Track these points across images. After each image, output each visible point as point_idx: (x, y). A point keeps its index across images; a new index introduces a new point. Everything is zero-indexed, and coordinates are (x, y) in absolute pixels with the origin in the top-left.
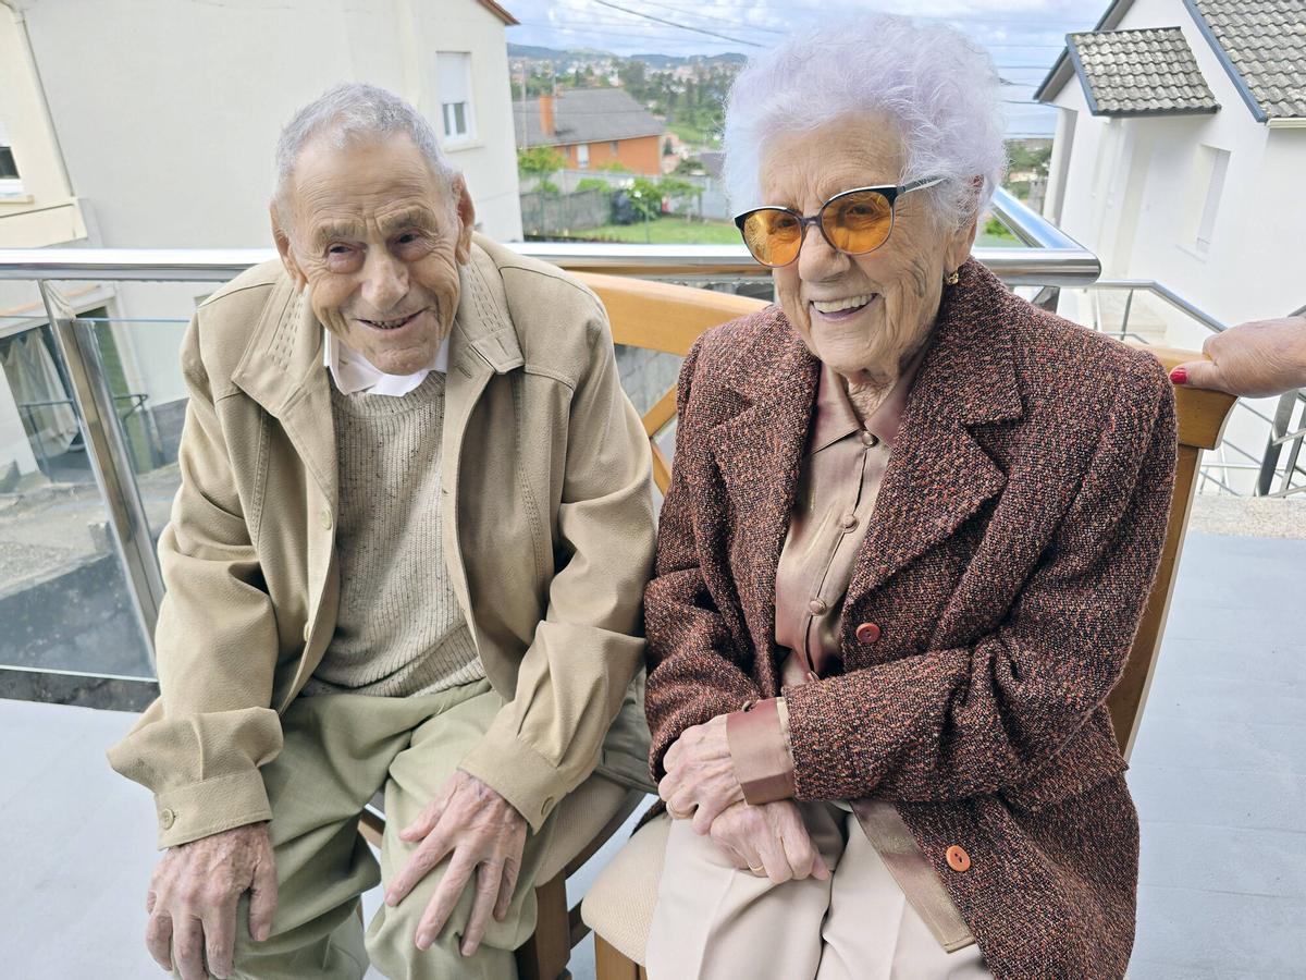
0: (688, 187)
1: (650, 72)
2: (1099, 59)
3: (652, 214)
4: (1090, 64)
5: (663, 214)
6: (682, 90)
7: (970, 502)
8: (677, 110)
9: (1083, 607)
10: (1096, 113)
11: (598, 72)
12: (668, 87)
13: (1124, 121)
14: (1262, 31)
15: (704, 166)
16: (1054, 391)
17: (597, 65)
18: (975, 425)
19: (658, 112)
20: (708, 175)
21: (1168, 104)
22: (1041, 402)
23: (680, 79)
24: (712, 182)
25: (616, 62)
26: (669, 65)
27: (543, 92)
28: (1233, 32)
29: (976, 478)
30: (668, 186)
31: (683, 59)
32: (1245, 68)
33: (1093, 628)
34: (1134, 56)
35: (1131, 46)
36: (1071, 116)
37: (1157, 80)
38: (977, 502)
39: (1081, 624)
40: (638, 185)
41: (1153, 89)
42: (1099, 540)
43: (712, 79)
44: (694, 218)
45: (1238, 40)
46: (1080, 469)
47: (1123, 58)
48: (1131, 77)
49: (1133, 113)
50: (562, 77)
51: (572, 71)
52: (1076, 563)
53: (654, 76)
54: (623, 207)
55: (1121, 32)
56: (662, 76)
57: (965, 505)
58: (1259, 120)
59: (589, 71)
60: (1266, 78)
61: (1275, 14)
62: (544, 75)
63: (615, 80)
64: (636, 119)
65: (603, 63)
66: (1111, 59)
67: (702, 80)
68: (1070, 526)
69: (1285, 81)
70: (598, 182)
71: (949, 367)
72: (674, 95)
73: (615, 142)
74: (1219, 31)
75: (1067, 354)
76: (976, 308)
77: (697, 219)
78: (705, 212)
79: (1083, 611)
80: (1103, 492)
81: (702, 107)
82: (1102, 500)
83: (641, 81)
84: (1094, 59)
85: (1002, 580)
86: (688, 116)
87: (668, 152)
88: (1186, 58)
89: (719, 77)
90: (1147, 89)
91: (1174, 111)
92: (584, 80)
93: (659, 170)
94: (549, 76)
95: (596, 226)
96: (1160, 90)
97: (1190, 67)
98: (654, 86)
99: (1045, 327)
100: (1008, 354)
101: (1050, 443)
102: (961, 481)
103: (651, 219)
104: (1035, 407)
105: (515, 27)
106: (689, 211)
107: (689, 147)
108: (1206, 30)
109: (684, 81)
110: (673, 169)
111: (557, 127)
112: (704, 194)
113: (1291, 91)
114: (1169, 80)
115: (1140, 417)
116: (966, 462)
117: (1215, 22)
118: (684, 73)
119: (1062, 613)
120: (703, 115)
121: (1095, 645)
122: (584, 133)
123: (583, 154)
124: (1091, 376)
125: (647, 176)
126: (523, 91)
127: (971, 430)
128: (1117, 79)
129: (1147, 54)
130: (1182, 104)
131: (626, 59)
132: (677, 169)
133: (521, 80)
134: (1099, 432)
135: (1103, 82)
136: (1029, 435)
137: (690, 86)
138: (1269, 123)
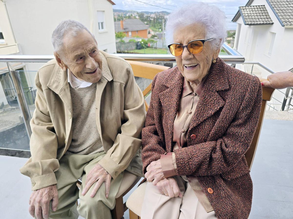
0: (154, 41)
1: (145, 15)
2: (246, 12)
3: (146, 47)
4: (244, 13)
5: (148, 47)
6: (152, 19)
7: (217, 108)
8: (151, 24)
9: (242, 131)
10: (246, 24)
11: (133, 15)
12: (149, 19)
13: (252, 26)
14: (283, 6)
15: (157, 36)
16: (236, 84)
17: (133, 14)
18: (219, 91)
19: (147, 24)
20: (158, 38)
21: (262, 22)
22: (233, 86)
23: (152, 17)
24: (159, 40)
25: (138, 13)
26: (149, 14)
27: (121, 20)
28: (277, 6)
29: (219, 102)
30: (149, 41)
31: (153, 12)
32: (279, 14)
33: (244, 136)
34: (254, 11)
35: (253, 9)
36: (240, 25)
37: (259, 17)
38: (219, 108)
39: (241, 135)
40: (142, 40)
41: (259, 19)
42: (246, 116)
43: (159, 17)
44: (155, 48)
45: (278, 8)
46: (242, 100)
47: (252, 12)
48: (253, 16)
49: (254, 24)
50: (126, 16)
51: (128, 15)
52: (240, 121)
54: (139, 45)
55: (251, 6)
56: (148, 16)
57: (216, 108)
58: (283, 26)
59: (132, 15)
60: (284, 16)
61: (286, 2)
62: (121, 16)
63: (137, 17)
64: (142, 26)
65: (135, 13)
66: (249, 12)
67: (157, 17)
68: (239, 113)
69: (288, 17)
70: (133, 40)
71: (213, 78)
72: (151, 20)
73: (137, 31)
74: (273, 6)
75: (239, 76)
76: (219, 66)
77: (156, 48)
78: (157, 47)
79: (242, 132)
80: (247, 105)
81: (157, 23)
82: (246, 107)
83: (143, 17)
84: (245, 12)
85: (224, 125)
86: (154, 25)
87: (149, 33)
88: (266, 12)
89: (161, 16)
90: (257, 19)
91: (263, 24)
92: (131, 17)
93: (147, 37)
94: (123, 16)
95: (133, 50)
96: (260, 19)
97: (267, 14)
98: (146, 18)
99: (234, 70)
100: (226, 76)
101: (235, 94)
102: (215, 103)
103: (145, 48)
104: (232, 87)
105: (115, 5)
106: (154, 46)
107: (154, 32)
108: (270, 6)
109: (153, 17)
110: (150, 37)
111: (124, 27)
112: (157, 43)
113: (290, 19)
114: (262, 17)
115: (255, 89)
116: (216, 99)
117: (273, 4)
118: (153, 15)
119: (237, 132)
120: (157, 25)
121: (244, 140)
122: (130, 29)
123: (130, 34)
124: (244, 80)
125: (144, 39)
126: (117, 19)
127: (218, 92)
128: (250, 17)
129: (257, 11)
130: (265, 22)
131: (140, 12)
132: (151, 37)
133: (116, 17)
134: (246, 92)
135: (247, 17)
136: (230, 93)
137: (154, 19)
138: (285, 27)
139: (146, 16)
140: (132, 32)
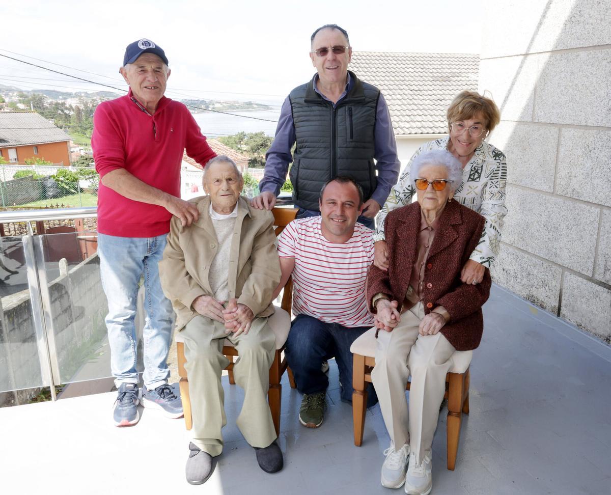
1: (48, 101)
6: (73, 113)
12: (62, 111)
17: (6, 95)
23: (71, 106)
25: (21, 94)
26: (60, 97)
31: (70, 93)
53: (51, 104)
56: (57, 104)
65: (11, 94)
67: (86, 107)
70: (29, 172)
72: (67, 117)
73: (36, 146)
98: (52, 109)
109: (74, 107)
118: (72, 102)
123: (12, 154)
131: (28, 92)
132: (77, 162)
136: (464, 227)
137: (79, 111)
139: (51, 102)
140: (17, 148)
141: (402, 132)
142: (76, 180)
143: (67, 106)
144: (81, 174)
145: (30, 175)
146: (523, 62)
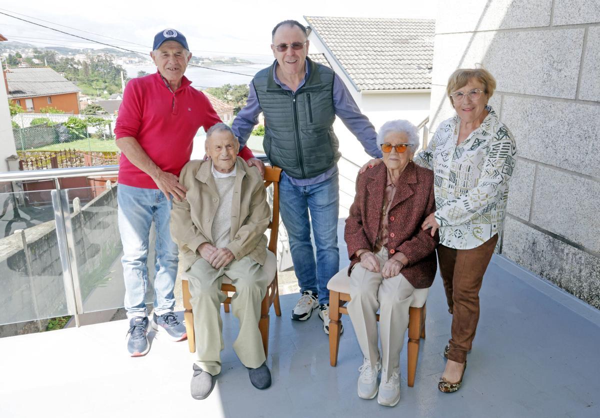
0: (102, 121)
1: (59, 57)
5: (89, 135)
6: (81, 67)
7: (408, 196)
8: (79, 78)
11: (24, 56)
12: (72, 65)
15: (102, 107)
17: (23, 51)
23: (79, 61)
25: (36, 51)
26: (70, 53)
31: (78, 50)
40: (71, 120)
43: (99, 61)
44: (108, 136)
45: (345, 61)
53: (62, 59)
54: (64, 133)
56: (67, 59)
58: (358, 91)
60: (357, 75)
64: (63, 84)
65: (27, 50)
67: (92, 62)
69: (363, 76)
70: (44, 119)
72: (76, 70)
73: (50, 97)
74: (338, 57)
81: (95, 76)
89: (102, 61)
95: (48, 144)
98: (62, 64)
107: (90, 97)
109: (82, 62)
111: (10, 89)
113: (366, 80)
116: (408, 189)
118: (80, 58)
123: (29, 104)
127: (409, 184)
131: (42, 49)
137: (86, 66)
138: (361, 92)
140: (33, 99)
141: (367, 88)
142: (85, 127)
143: (76, 61)
144: (89, 122)
145: (45, 122)
146: (472, 39)
